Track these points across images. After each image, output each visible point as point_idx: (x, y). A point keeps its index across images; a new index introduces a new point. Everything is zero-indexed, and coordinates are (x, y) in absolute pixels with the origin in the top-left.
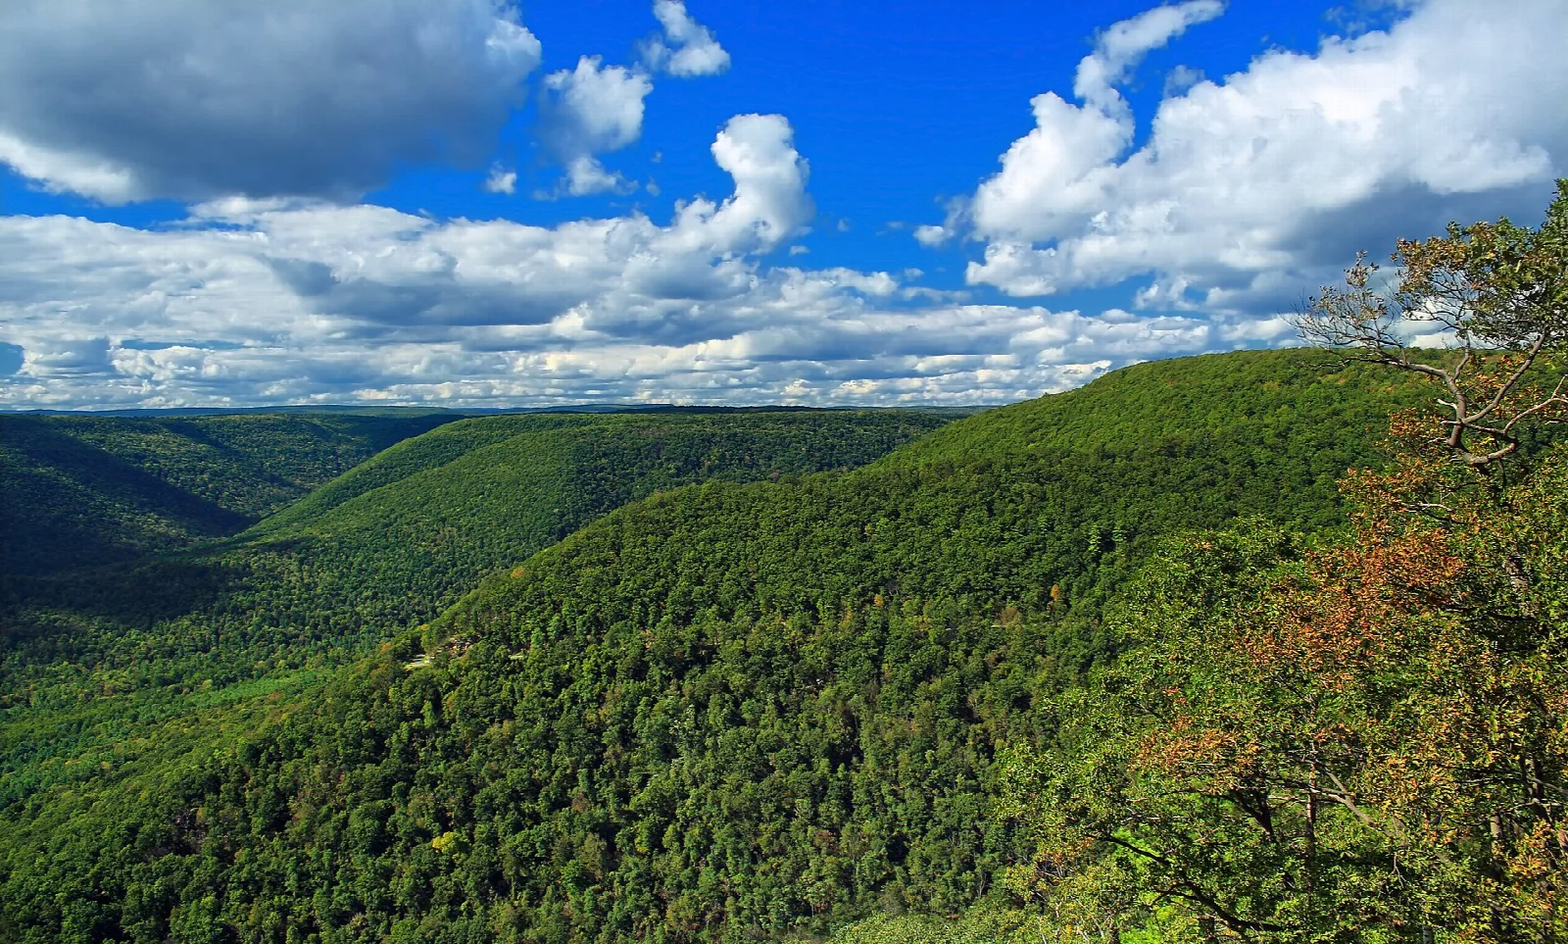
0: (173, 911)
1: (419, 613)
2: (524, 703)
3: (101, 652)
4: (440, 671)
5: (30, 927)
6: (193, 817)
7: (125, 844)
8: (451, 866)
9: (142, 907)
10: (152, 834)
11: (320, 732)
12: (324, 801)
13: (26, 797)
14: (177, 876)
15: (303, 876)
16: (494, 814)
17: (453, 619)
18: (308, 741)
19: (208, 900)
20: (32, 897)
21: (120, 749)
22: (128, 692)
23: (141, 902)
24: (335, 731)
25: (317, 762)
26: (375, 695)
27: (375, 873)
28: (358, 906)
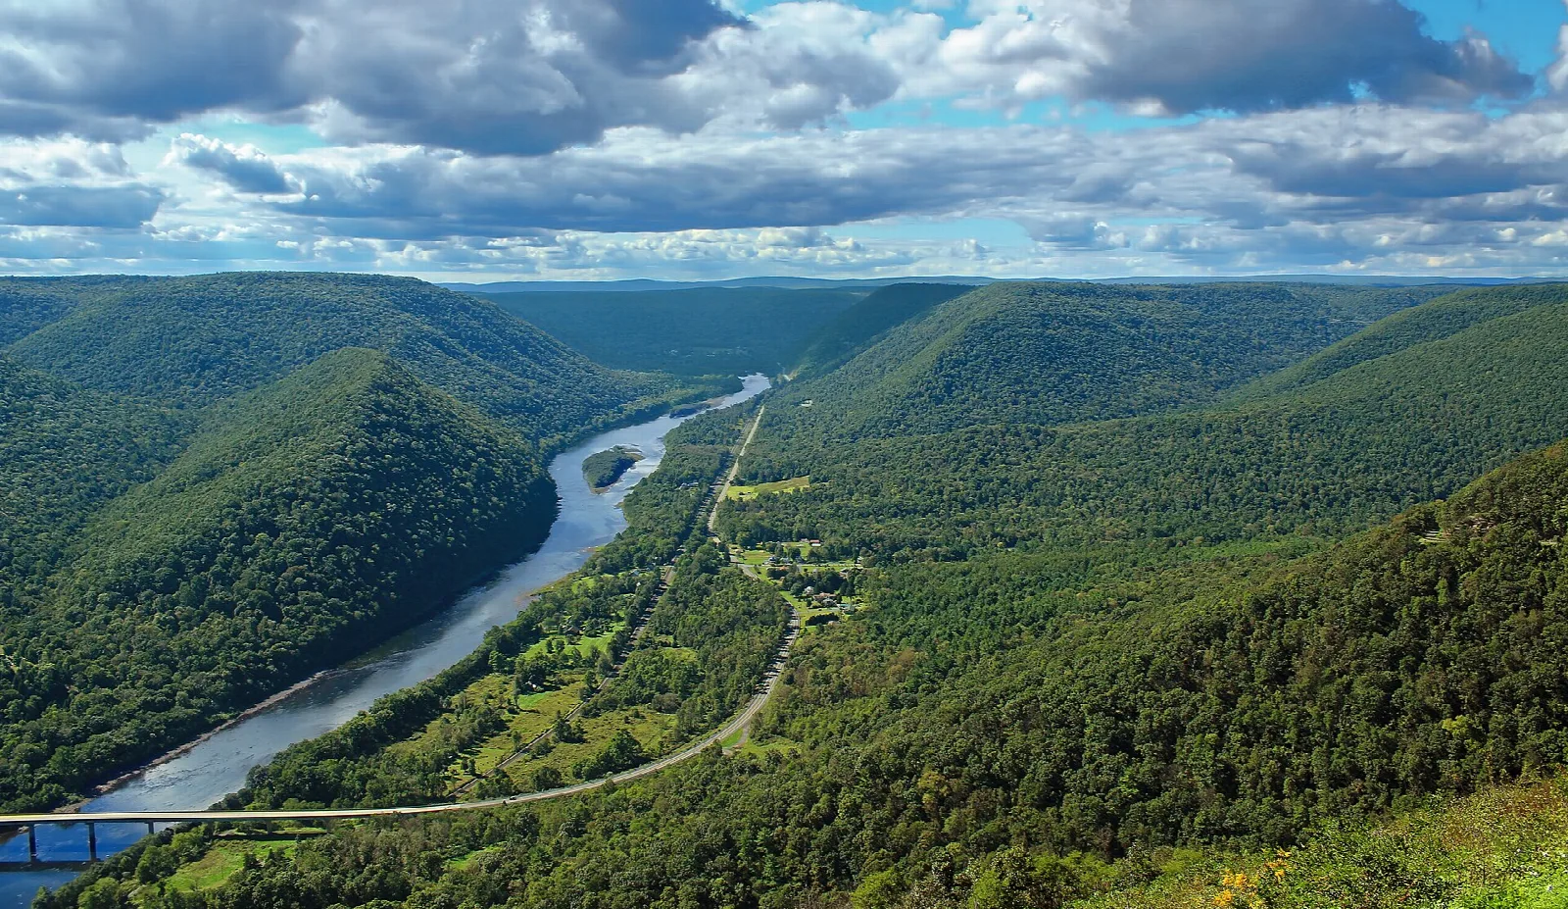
0: (1179, 740)
1: (1415, 491)
2: (1556, 593)
3: (1103, 500)
4: (1458, 549)
5: (1060, 727)
6: (1200, 658)
7: (1138, 672)
8: (1462, 752)
9: (1152, 731)
10: (1163, 668)
11: (1327, 594)
12: (1326, 663)
13: (1046, 619)
14: (1185, 709)
15: (1303, 732)
16: (1514, 707)
17: (1475, 496)
18: (1313, 603)
19: (1211, 736)
20: (1061, 702)
21: (1123, 589)
22: (1127, 539)
23: (1151, 726)
24: (1341, 595)
25: (1322, 624)
26: (1385, 565)
27: (1378, 741)
28: (1358, 773)
